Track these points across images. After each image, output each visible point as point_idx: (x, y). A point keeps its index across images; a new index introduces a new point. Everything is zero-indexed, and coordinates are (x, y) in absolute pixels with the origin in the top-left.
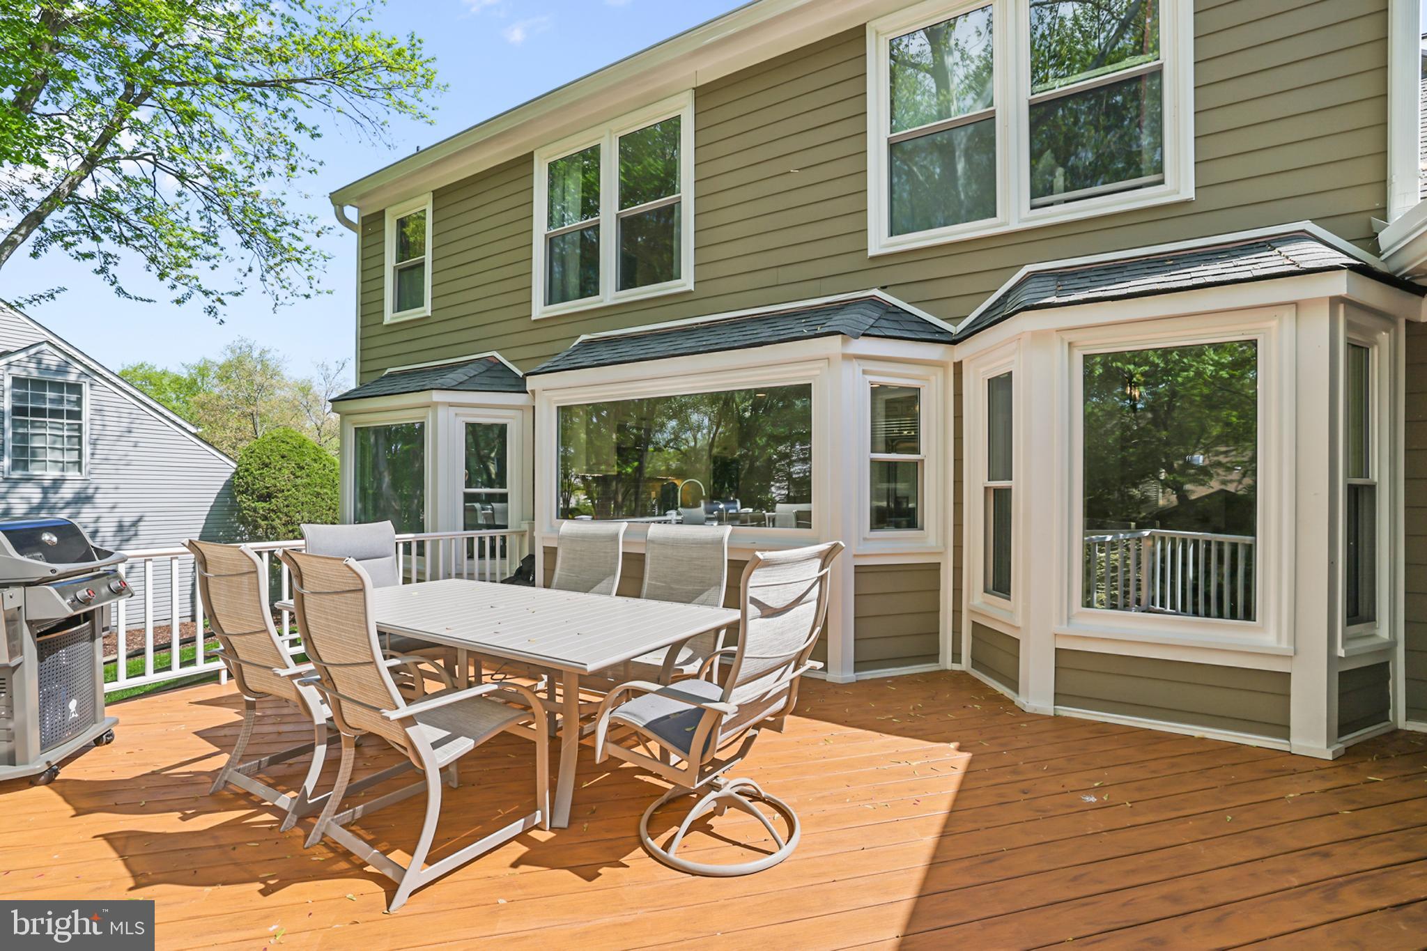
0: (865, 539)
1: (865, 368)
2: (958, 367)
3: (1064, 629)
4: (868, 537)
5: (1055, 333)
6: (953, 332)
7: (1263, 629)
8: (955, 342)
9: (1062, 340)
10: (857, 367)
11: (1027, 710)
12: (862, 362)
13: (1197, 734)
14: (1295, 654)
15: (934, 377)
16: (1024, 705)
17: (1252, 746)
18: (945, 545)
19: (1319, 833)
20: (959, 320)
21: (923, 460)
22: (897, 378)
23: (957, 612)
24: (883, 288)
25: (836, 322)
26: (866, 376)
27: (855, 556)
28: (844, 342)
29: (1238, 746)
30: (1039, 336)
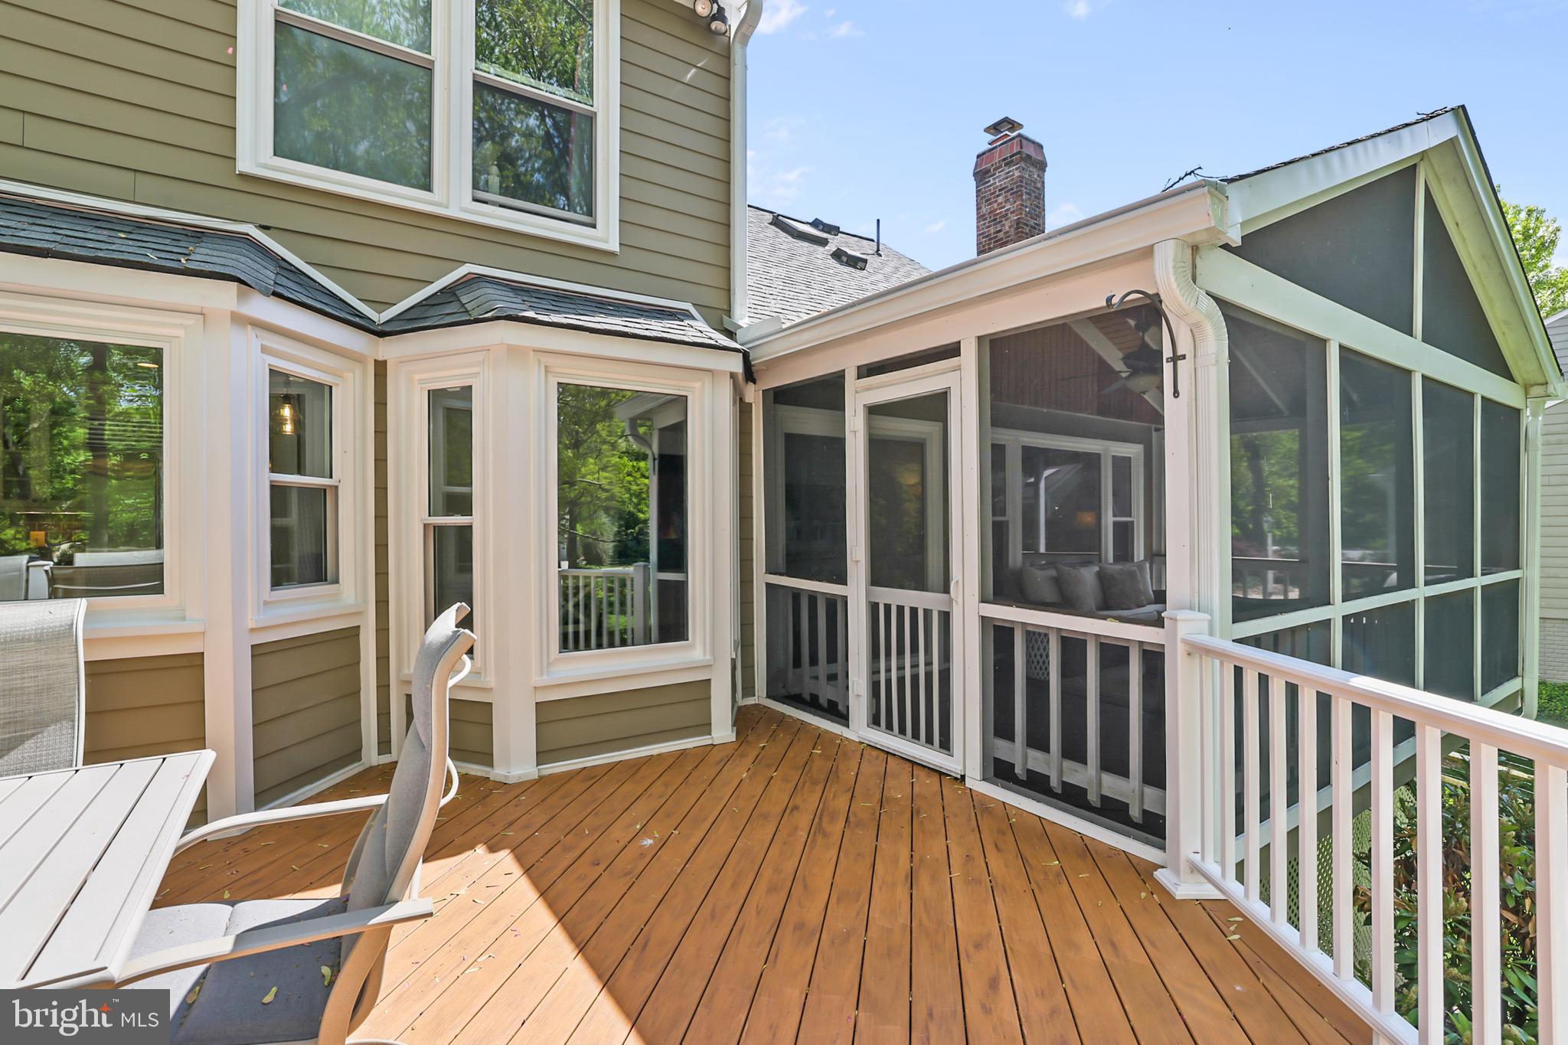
0: (266, 603)
1: (265, 343)
2: (381, 368)
3: (545, 680)
4: (268, 600)
5: (532, 352)
6: (376, 320)
7: (692, 646)
8: (381, 334)
9: (539, 361)
10: (253, 340)
11: (510, 781)
12: (260, 332)
13: (655, 752)
14: (715, 662)
15: (351, 375)
16: (506, 776)
17: (690, 749)
18: (365, 601)
19: (779, 795)
20: (386, 306)
21: (336, 487)
22: (303, 367)
23: (383, 688)
24: (264, 228)
25: (202, 255)
26: (265, 356)
27: (252, 630)
28: (241, 296)
29: (683, 753)
30: (515, 352)
